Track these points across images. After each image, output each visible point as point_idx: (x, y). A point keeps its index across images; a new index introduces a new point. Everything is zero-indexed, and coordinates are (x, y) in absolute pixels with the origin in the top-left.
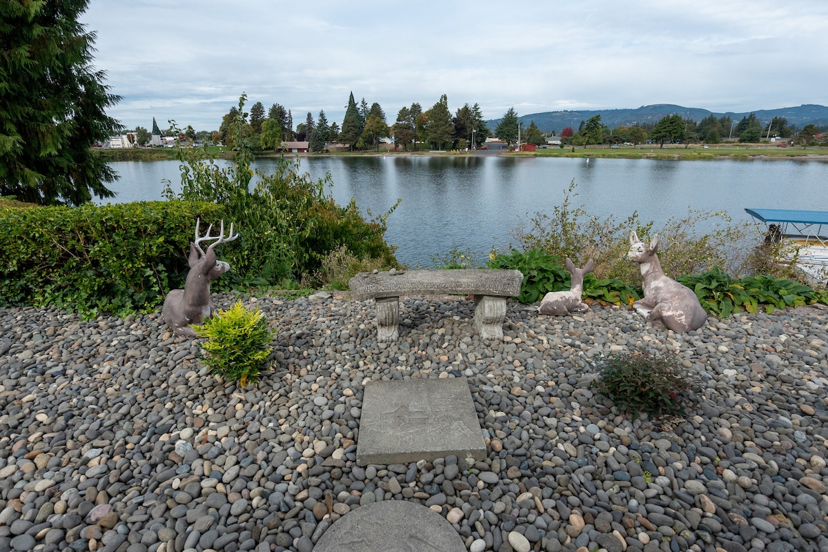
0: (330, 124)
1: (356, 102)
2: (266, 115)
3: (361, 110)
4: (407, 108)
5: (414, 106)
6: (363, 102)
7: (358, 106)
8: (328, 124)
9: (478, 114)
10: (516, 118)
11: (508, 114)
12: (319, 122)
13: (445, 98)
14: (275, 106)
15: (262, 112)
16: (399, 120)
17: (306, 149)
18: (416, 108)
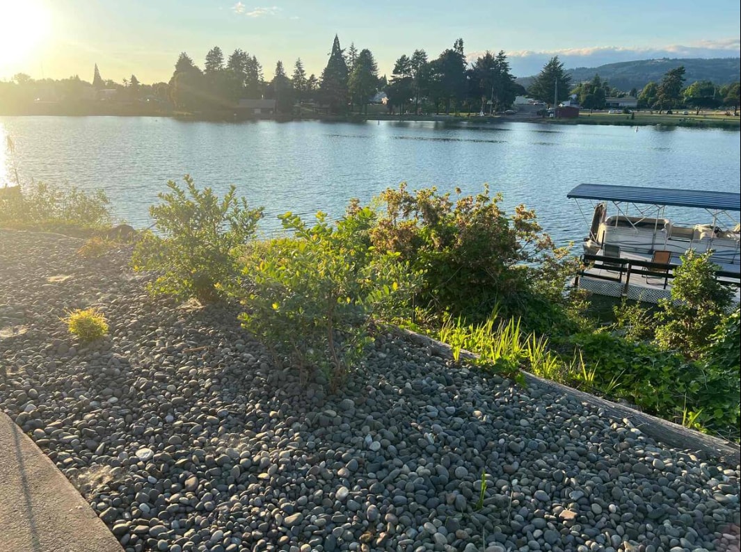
0: (307, 77)
1: (341, 49)
2: (225, 64)
3: (348, 58)
4: (407, 57)
5: (417, 53)
6: (352, 48)
7: (345, 54)
8: (305, 77)
9: (505, 66)
10: (561, 71)
11: (550, 65)
12: (294, 74)
13: (461, 42)
14: (237, 52)
15: (220, 60)
16: (395, 72)
17: (272, 109)
18: (420, 56)
